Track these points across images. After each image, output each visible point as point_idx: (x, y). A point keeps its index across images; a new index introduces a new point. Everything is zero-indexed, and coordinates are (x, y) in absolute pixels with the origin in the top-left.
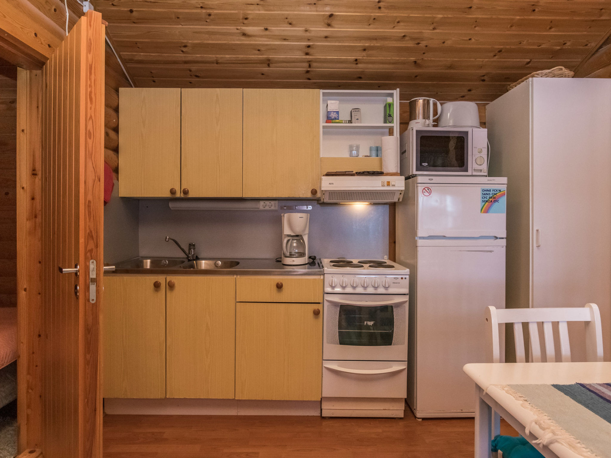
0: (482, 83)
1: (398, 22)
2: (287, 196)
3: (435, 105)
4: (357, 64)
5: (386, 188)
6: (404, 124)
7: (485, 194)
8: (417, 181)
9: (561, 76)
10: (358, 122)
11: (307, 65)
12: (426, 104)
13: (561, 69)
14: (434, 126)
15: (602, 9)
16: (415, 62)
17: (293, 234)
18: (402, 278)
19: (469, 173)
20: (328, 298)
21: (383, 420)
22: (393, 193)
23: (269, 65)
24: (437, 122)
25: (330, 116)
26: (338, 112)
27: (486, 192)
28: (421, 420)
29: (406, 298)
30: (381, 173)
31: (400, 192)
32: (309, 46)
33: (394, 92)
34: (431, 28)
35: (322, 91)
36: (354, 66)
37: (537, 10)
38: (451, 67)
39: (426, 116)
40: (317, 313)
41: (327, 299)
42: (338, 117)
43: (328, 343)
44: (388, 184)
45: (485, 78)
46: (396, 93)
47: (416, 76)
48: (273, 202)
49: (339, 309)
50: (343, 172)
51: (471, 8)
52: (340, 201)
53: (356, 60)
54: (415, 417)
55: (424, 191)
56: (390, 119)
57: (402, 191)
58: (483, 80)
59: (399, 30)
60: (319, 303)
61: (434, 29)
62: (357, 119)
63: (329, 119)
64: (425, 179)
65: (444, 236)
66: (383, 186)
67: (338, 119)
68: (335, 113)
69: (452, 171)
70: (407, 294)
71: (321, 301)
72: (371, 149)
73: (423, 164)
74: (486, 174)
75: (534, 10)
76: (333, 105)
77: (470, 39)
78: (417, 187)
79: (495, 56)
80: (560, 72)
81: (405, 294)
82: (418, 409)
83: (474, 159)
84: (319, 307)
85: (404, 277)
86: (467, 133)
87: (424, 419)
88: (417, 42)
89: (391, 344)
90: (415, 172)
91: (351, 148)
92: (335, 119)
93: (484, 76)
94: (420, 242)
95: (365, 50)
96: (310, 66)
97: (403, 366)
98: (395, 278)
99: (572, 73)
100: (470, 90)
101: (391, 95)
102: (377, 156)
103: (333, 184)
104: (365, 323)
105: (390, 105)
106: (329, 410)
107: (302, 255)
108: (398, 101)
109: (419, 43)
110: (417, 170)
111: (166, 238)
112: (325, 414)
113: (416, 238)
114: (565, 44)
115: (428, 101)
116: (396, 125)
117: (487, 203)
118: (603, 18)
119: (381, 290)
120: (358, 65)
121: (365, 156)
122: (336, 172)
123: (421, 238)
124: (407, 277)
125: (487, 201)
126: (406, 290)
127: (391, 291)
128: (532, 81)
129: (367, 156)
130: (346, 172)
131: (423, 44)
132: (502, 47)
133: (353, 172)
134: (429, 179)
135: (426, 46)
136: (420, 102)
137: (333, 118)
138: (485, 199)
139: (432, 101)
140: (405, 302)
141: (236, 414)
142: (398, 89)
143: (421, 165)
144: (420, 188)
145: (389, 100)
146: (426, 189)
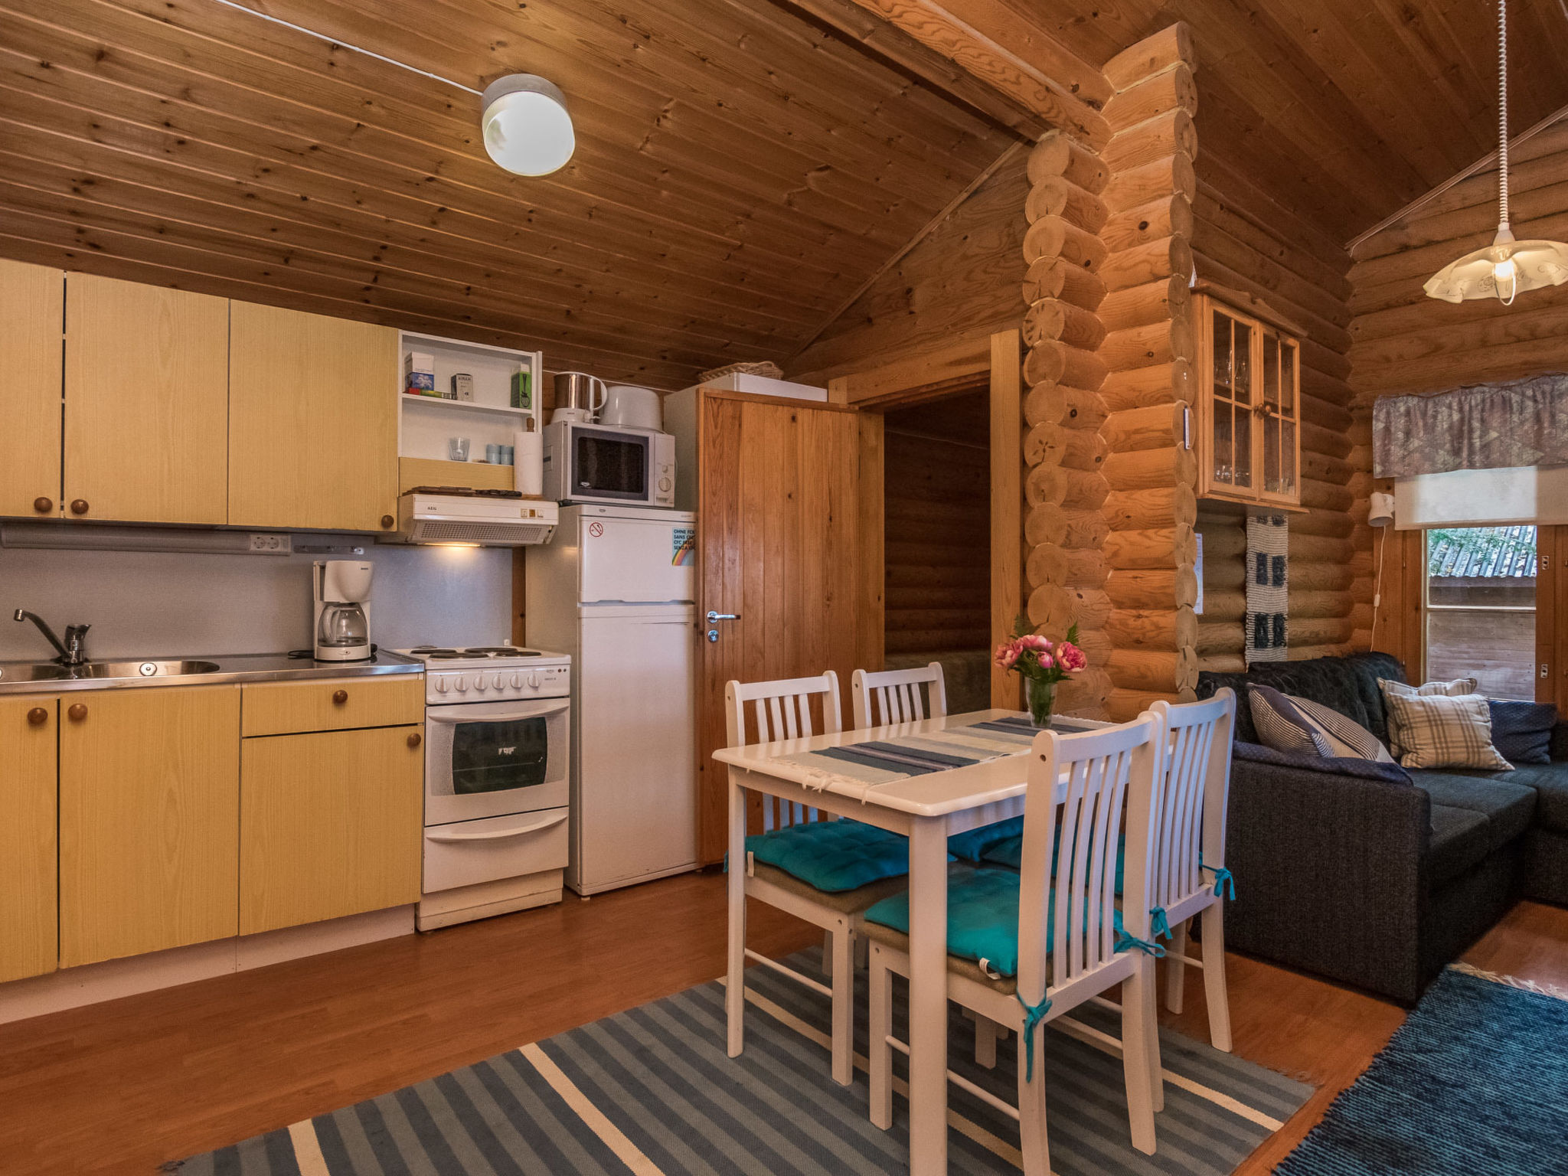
0: (661, 361)
1: (555, 248)
2: (330, 527)
3: (597, 386)
4: (468, 294)
5: (529, 521)
6: (549, 411)
7: (678, 537)
8: (580, 511)
9: (769, 375)
10: (467, 400)
11: (372, 276)
12: (583, 383)
13: (771, 365)
14: (596, 422)
15: (817, 298)
16: (568, 312)
17: (343, 601)
18: (560, 671)
19: (649, 503)
20: (433, 712)
21: (527, 913)
22: (536, 529)
23: (286, 261)
24: (598, 416)
25: (417, 381)
26: (431, 377)
27: (679, 534)
28: (589, 899)
29: (566, 703)
30: (517, 495)
31: (551, 529)
32: (384, 247)
33: (533, 355)
34: (604, 268)
35: (402, 332)
36: (463, 297)
37: (746, 280)
38: (621, 330)
39: (583, 404)
40: (414, 743)
41: (432, 715)
42: (433, 385)
43: (433, 794)
44: (533, 513)
45: (667, 354)
46: (537, 357)
47: (564, 333)
48: (279, 538)
49: (453, 731)
50: (453, 488)
51: (664, 255)
52: (424, 539)
53: (469, 288)
54: (581, 896)
55: (592, 528)
56: (525, 400)
57: (553, 526)
58: (664, 358)
59: (552, 261)
60: (416, 724)
61: (607, 271)
62: (467, 394)
63: (411, 386)
64: (594, 510)
65: (621, 601)
66: (523, 517)
67: (433, 390)
68: (426, 377)
69: (617, 497)
70: (568, 696)
71: (420, 720)
72: (488, 450)
73: (583, 484)
74: (673, 506)
75: (743, 280)
76: (423, 362)
77: (656, 297)
78: (580, 521)
79: (685, 326)
80: (769, 369)
81: (563, 697)
82: (584, 882)
83: (657, 480)
84: (419, 730)
85: (562, 668)
86: (646, 439)
87: (592, 896)
88: (577, 283)
89: (542, 782)
90: (570, 497)
91: (453, 443)
92: (427, 388)
93: (666, 351)
94: (585, 611)
95: (488, 276)
96: (375, 280)
97: (563, 814)
98: (548, 671)
99: (781, 373)
100: (642, 369)
101: (527, 360)
102: (500, 463)
103: (435, 509)
104: (500, 750)
105: (525, 377)
106: (433, 915)
107: (359, 641)
108: (541, 371)
109: (579, 286)
110: (573, 493)
111: (17, 612)
112: (425, 926)
113: (578, 605)
114: (773, 330)
115: (587, 380)
116: (536, 411)
117: (681, 551)
118: (818, 308)
119: (527, 693)
120: (470, 297)
121: (481, 462)
122: (440, 488)
123: (589, 604)
124: (568, 668)
125: (680, 548)
126: (566, 691)
127: (542, 693)
128: (737, 377)
129: (484, 462)
130: (458, 489)
131: (587, 287)
132: (696, 317)
133: (470, 489)
134: (601, 510)
135: (591, 292)
136: (574, 378)
137: (423, 385)
138: (678, 545)
139: (592, 379)
140: (563, 710)
141: (233, 972)
142: (540, 353)
143: (579, 485)
144: (586, 524)
145: (524, 368)
146: (596, 525)
